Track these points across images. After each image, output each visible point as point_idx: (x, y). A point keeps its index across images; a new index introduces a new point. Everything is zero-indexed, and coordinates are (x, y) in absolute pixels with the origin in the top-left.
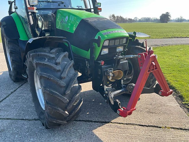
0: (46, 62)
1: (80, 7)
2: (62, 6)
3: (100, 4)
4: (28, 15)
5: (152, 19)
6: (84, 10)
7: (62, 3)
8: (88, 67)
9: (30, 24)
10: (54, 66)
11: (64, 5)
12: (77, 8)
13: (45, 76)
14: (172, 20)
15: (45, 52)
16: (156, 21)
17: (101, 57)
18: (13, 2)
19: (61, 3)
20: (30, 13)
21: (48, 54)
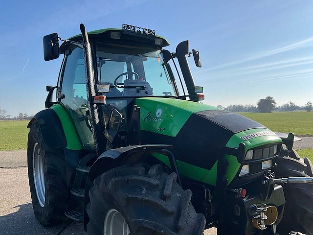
0: (144, 195)
1: (168, 93)
2: (142, 92)
3: (201, 89)
4: (93, 109)
5: (246, 107)
6: (175, 97)
7: (143, 88)
8: (210, 201)
9: (95, 122)
10: (161, 202)
11: (145, 91)
12: (164, 95)
13: (148, 227)
14: (277, 108)
15: (136, 174)
16: (251, 109)
17: (239, 181)
18: (55, 88)
19: (140, 89)
20: (95, 105)
21: (147, 179)
